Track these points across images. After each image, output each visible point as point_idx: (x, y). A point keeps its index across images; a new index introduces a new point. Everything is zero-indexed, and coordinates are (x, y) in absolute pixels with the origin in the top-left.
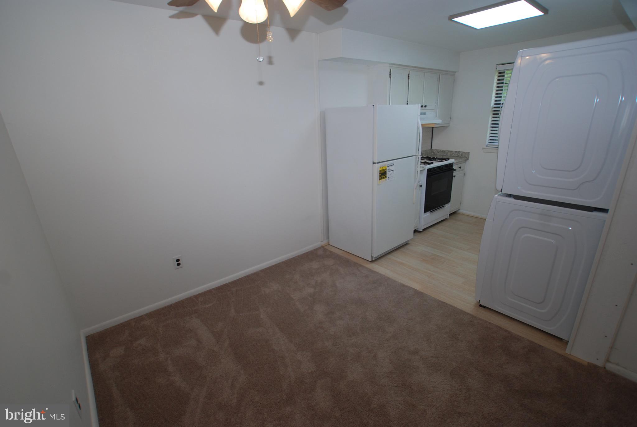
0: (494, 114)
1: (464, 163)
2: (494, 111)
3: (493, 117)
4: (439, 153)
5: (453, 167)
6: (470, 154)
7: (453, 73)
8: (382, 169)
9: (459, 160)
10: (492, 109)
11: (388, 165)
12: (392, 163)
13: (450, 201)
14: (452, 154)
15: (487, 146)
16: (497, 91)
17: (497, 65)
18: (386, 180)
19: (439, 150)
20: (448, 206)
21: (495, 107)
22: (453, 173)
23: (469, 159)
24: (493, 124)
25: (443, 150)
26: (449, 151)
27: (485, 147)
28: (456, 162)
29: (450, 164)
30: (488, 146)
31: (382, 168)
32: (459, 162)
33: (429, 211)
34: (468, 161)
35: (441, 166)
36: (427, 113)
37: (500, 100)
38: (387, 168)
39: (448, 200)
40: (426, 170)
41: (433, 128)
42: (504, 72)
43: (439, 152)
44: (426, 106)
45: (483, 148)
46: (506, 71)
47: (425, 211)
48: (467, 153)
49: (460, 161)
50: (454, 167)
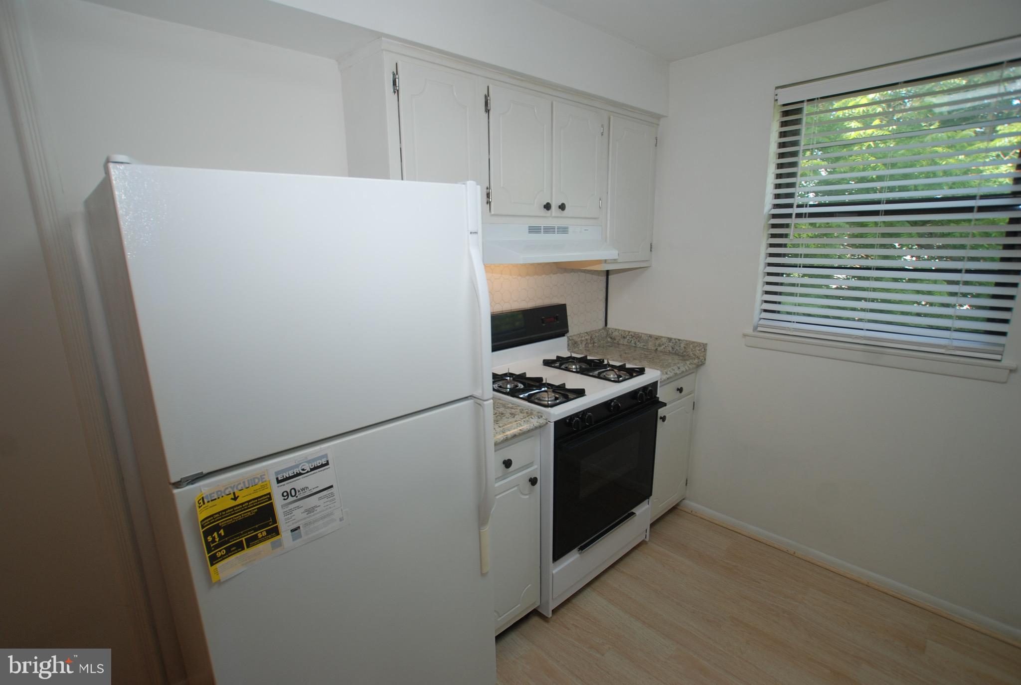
0: (773, 236)
1: (694, 374)
2: (774, 226)
3: (772, 245)
4: (626, 340)
5: (658, 396)
6: (708, 348)
7: (654, 119)
8: (234, 503)
9: (675, 368)
10: (769, 220)
11: (277, 473)
12: (309, 462)
13: (651, 495)
14: (660, 345)
15: (755, 329)
16: (780, 166)
17: (777, 88)
18: (279, 544)
19: (625, 331)
20: (647, 506)
21: (774, 216)
22: (657, 412)
23: (707, 362)
24: (770, 265)
25: (635, 333)
26: (650, 336)
27: (750, 331)
28: (665, 377)
29: (644, 388)
30: (760, 329)
31: (235, 499)
32: (676, 374)
33: (576, 547)
34: (703, 368)
35: (612, 400)
36: (571, 230)
37: (791, 195)
38: (277, 492)
39: (644, 493)
40: (552, 426)
41: (608, 273)
42: (799, 111)
43: (624, 338)
44: (562, 207)
45: (745, 335)
46: (805, 104)
47: (559, 553)
48: (700, 344)
49: (678, 372)
50: (662, 394)
